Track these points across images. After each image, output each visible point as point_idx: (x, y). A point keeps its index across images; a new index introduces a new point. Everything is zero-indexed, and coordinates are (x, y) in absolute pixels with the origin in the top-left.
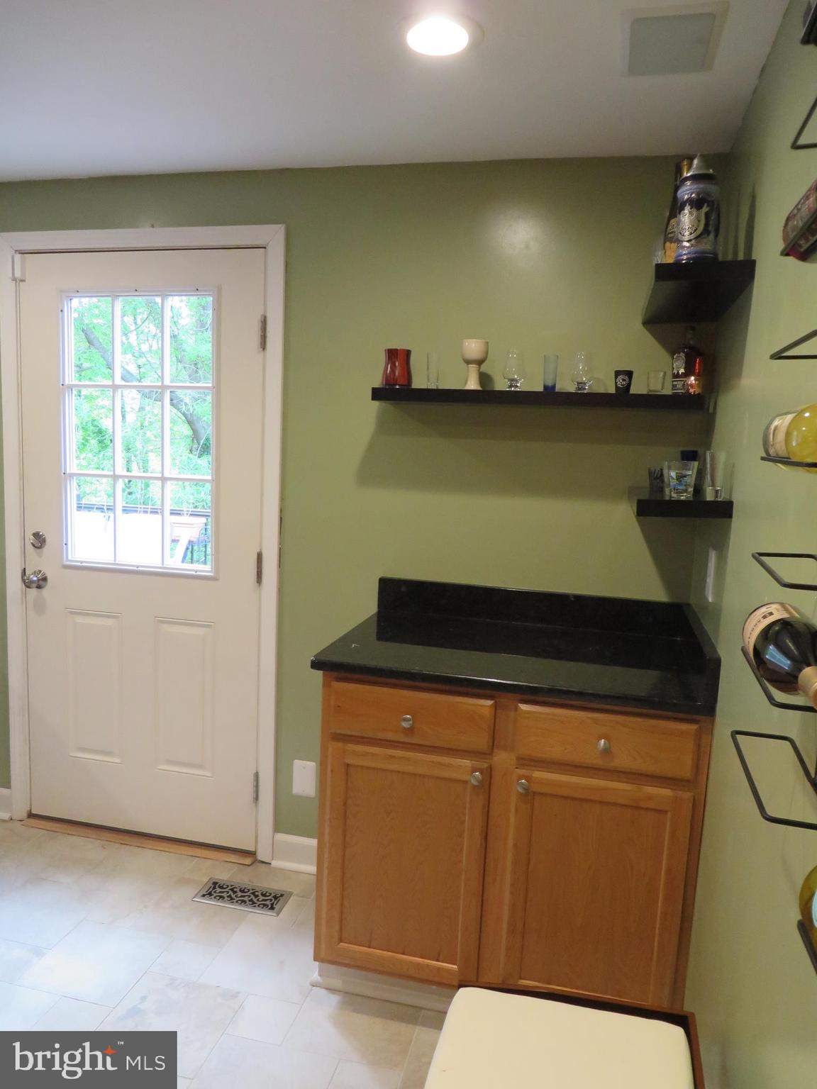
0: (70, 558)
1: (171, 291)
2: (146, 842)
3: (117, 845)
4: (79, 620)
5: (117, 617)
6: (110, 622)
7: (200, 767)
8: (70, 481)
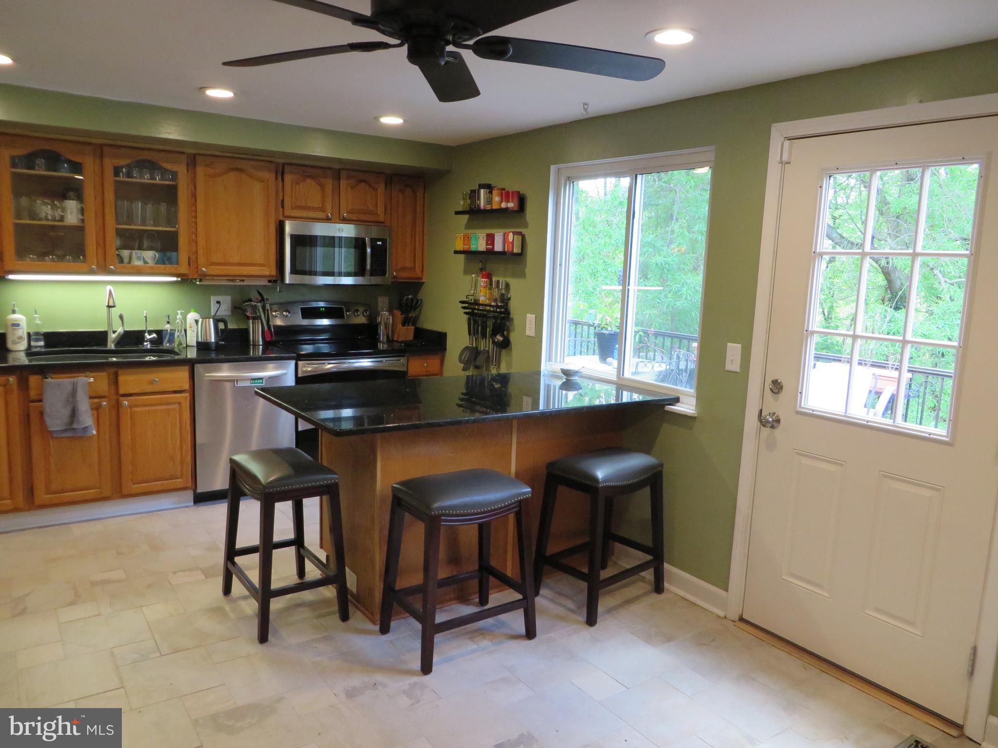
0: (802, 405)
1: (932, 162)
2: (845, 677)
3: (818, 671)
4: (805, 461)
5: (841, 465)
6: (833, 468)
7: (911, 623)
8: (811, 339)
